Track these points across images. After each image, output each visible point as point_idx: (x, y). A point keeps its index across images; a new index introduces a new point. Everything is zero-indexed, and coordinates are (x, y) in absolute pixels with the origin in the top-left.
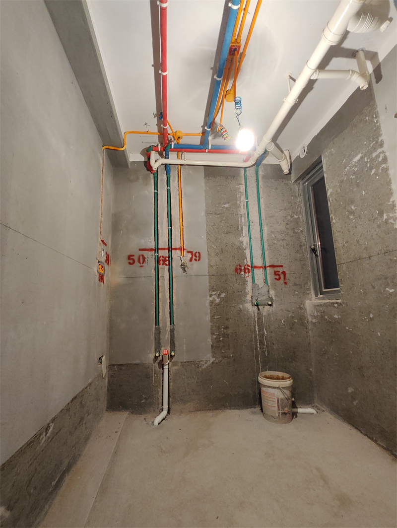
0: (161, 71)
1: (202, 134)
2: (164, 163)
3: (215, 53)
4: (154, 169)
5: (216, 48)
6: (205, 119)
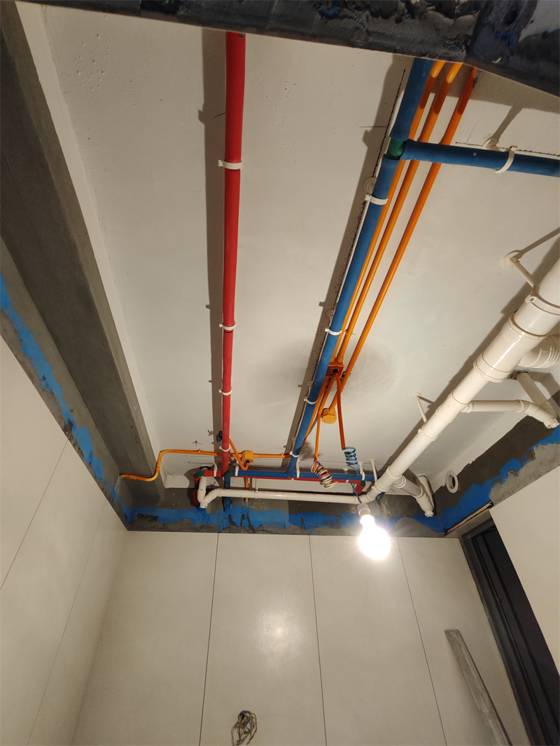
0: (222, 390)
1: (284, 457)
2: (221, 496)
3: (305, 371)
4: (203, 506)
5: (307, 367)
6: (290, 439)
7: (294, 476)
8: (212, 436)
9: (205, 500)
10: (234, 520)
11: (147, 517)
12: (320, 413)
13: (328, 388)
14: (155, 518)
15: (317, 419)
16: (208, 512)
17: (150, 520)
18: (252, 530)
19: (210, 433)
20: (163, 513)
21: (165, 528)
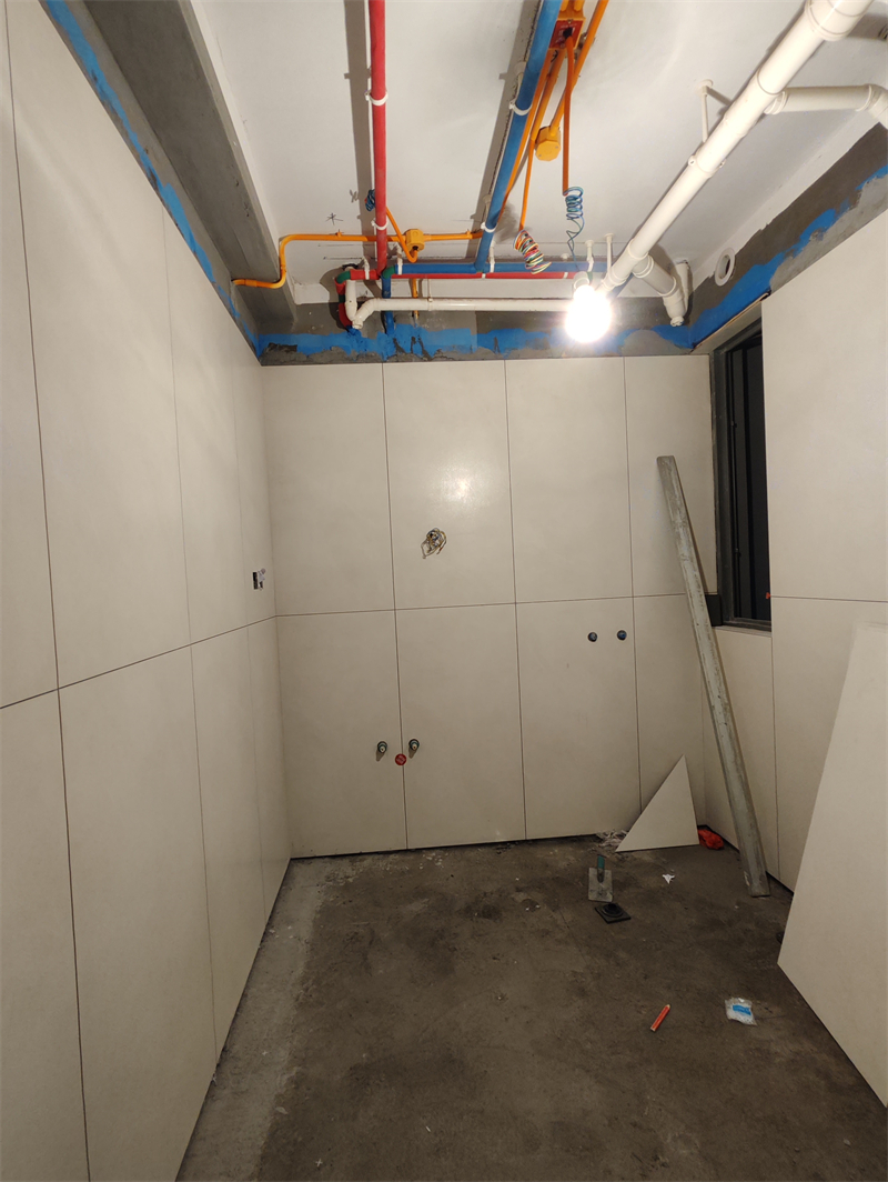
0: (371, 95)
1: (471, 236)
2: (379, 310)
3: (513, 37)
4: (355, 327)
5: (516, 26)
6: (481, 201)
7: (486, 269)
8: (357, 202)
9: (358, 317)
10: (401, 345)
11: (281, 347)
12: (534, 139)
13: (551, 76)
14: (293, 348)
15: (529, 153)
16: (364, 335)
17: (287, 352)
18: (427, 356)
19: (354, 198)
20: (303, 341)
21: (309, 361)
